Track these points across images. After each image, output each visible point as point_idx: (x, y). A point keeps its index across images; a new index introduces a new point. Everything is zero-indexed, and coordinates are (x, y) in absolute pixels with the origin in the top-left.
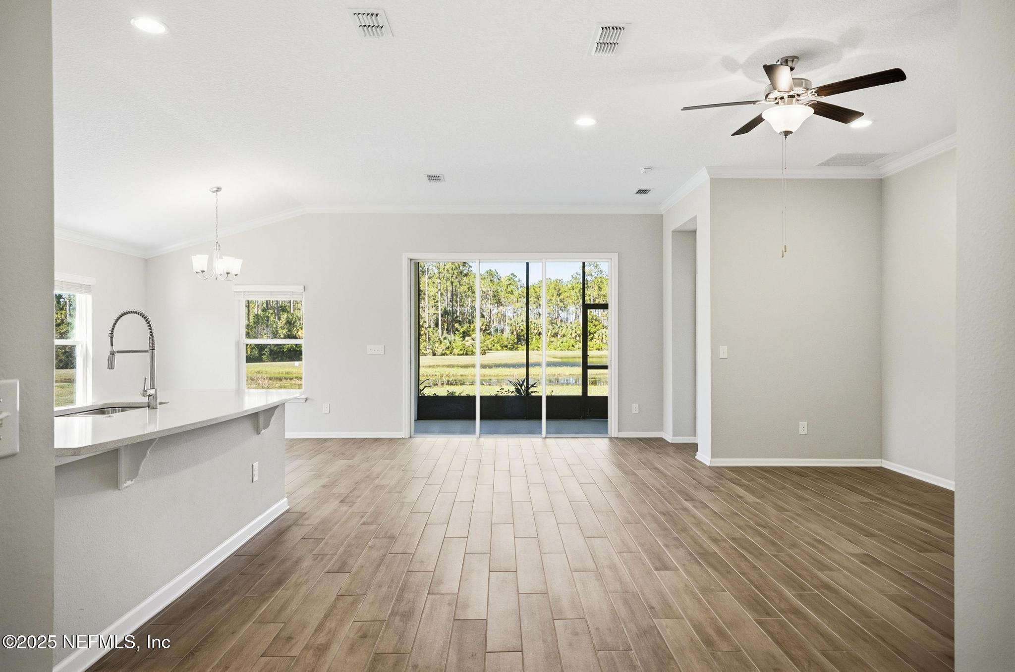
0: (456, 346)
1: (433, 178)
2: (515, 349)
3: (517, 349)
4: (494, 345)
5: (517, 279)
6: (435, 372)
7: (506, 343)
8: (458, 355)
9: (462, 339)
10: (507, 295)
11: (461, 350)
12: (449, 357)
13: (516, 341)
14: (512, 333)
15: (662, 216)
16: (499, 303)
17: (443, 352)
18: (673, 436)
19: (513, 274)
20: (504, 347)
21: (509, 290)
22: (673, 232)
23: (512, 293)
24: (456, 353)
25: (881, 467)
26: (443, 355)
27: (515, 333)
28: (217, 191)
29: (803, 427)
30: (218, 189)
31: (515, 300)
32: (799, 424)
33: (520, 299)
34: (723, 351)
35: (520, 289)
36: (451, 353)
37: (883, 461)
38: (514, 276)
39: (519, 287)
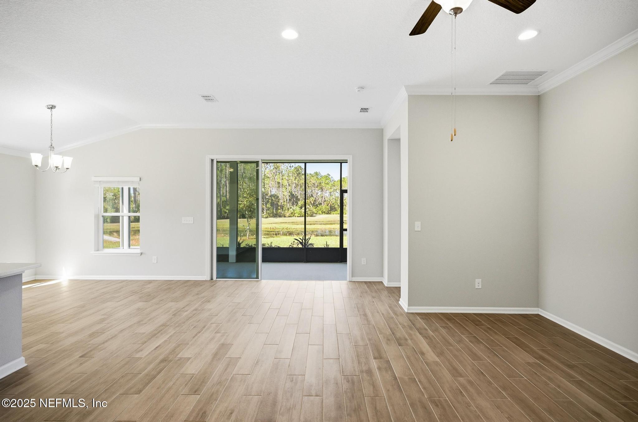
0: (297, 212)
1: (207, 98)
2: (329, 214)
3: (330, 214)
4: (318, 212)
5: (330, 177)
6: (280, 227)
7: (324, 210)
8: (298, 217)
9: (300, 208)
10: (325, 185)
11: (299, 214)
12: (293, 218)
13: (330, 209)
14: (328, 205)
15: (383, 129)
16: (322, 189)
17: (290, 215)
18: (388, 282)
19: (328, 174)
20: (323, 212)
21: (326, 182)
22: (389, 140)
23: (328, 184)
24: (296, 216)
25: (538, 315)
26: (289, 217)
27: (329, 205)
28: (52, 108)
29: (478, 283)
30: (52, 107)
31: (330, 187)
32: (475, 280)
33: (332, 187)
34: (418, 226)
35: (332, 182)
36: (294, 216)
37: (540, 309)
38: (329, 175)
39: (332, 181)
